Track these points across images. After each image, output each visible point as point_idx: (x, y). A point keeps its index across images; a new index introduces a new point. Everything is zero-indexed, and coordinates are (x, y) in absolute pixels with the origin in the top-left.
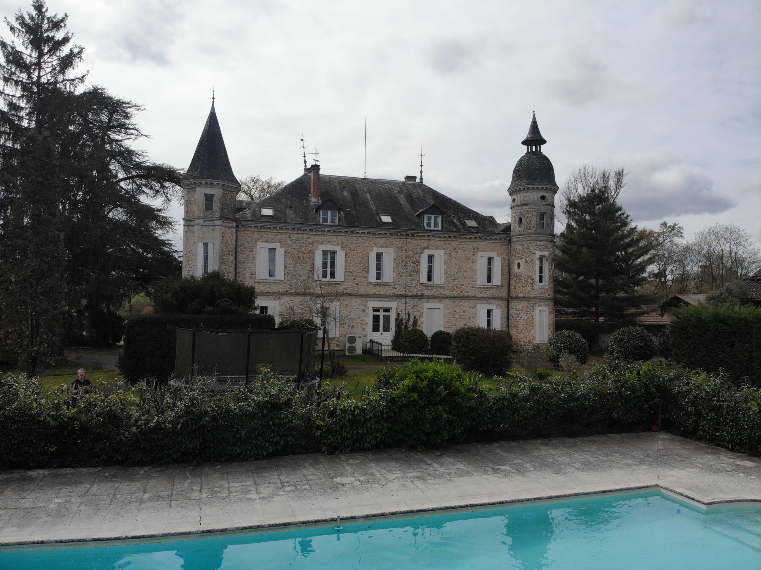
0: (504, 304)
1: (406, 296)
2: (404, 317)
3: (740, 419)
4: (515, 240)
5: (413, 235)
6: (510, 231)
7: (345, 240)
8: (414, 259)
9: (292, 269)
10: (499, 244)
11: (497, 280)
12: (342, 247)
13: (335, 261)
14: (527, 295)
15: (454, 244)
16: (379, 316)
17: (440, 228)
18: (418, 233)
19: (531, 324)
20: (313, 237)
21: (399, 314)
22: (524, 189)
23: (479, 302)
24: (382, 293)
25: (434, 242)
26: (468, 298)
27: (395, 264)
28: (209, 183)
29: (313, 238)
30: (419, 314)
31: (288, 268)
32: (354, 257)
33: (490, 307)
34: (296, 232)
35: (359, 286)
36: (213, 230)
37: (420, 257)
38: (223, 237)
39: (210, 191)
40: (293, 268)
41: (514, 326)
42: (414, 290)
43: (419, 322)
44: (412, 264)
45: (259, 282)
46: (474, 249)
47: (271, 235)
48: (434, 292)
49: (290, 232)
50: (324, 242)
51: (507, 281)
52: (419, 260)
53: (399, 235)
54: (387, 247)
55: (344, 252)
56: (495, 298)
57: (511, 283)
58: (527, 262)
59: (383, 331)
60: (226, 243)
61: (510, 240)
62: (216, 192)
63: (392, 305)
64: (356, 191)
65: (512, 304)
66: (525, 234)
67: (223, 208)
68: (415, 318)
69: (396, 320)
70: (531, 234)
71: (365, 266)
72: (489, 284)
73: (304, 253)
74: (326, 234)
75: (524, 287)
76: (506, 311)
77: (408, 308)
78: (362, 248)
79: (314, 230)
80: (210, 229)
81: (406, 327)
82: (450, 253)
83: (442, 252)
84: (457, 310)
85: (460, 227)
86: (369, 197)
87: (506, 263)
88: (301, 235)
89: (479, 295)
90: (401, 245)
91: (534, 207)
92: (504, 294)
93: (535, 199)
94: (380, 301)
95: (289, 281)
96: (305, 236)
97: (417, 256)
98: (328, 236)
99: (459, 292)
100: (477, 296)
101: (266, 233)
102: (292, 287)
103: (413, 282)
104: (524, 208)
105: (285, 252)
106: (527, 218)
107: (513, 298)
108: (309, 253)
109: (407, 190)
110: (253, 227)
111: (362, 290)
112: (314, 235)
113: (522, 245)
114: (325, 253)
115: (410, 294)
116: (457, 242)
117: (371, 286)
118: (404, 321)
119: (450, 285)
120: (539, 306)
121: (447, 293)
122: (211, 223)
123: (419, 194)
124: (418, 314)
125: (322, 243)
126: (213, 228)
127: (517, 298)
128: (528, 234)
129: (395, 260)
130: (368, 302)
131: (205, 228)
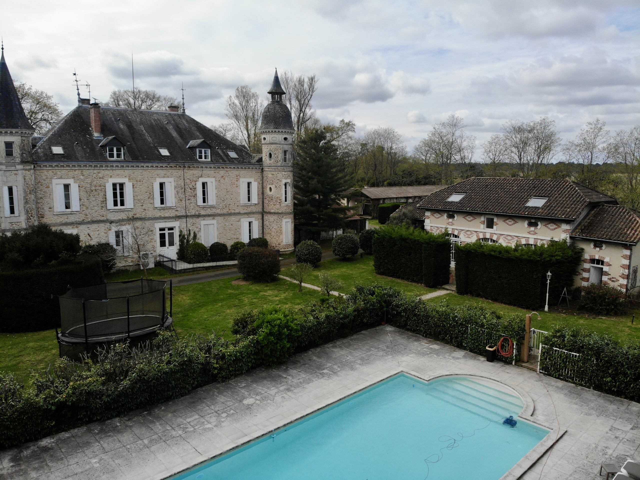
0: (260, 216)
1: (186, 217)
2: (186, 233)
3: (430, 322)
4: (267, 170)
5: (190, 167)
6: (262, 162)
7: (132, 173)
8: (191, 187)
9: (86, 200)
10: (255, 172)
11: (255, 199)
12: (129, 179)
13: (124, 191)
14: (277, 211)
15: (222, 172)
16: (165, 234)
17: (209, 160)
18: (193, 165)
19: (280, 232)
20: (103, 171)
21: (181, 231)
22: (272, 131)
23: (242, 217)
24: (167, 215)
25: (207, 171)
26: (235, 214)
27: (176, 191)
28: (9, 132)
29: (103, 173)
30: (198, 229)
31: (82, 200)
32: (141, 187)
33: (250, 220)
34: (87, 168)
35: (146, 211)
36: (16, 174)
37: (196, 184)
38: (25, 179)
39: (9, 139)
40: (88, 199)
41: (268, 233)
42: (192, 211)
43: (198, 236)
44: (189, 190)
45: (57, 215)
46: (237, 176)
47: (64, 172)
48: (209, 212)
49: (82, 168)
50: (113, 176)
51: (261, 200)
52: (195, 187)
53: (178, 167)
54: (168, 177)
55: (132, 183)
56: (253, 213)
57: (265, 201)
58: (276, 187)
59: (169, 246)
60: (27, 184)
61: (262, 169)
62: (16, 139)
63: (176, 224)
64: (130, 122)
65: (266, 217)
66: (274, 166)
67: (22, 153)
68: (194, 233)
69: (180, 236)
70: (278, 167)
71: (150, 194)
72: (249, 202)
73: (95, 186)
74: (114, 168)
75: (275, 205)
76: (261, 222)
77: (189, 225)
78: (147, 179)
79: (104, 166)
80: (13, 173)
81: (188, 241)
82: (219, 180)
83: (213, 180)
84: (227, 224)
85: (225, 158)
86: (143, 129)
87: (260, 187)
88: (92, 171)
89: (242, 212)
90: (179, 175)
91: (280, 146)
92: (260, 209)
93: (280, 139)
94: (165, 222)
95: (84, 212)
96: (95, 172)
97: (193, 184)
98: (117, 171)
99: (228, 210)
100: (241, 212)
101: (60, 170)
102: (87, 217)
103: (191, 205)
104: (273, 146)
105: (79, 187)
106: (275, 154)
107: (266, 213)
108: (100, 186)
109: (174, 120)
110: (48, 166)
111: (150, 214)
112: (103, 170)
113: (273, 174)
114: (114, 185)
115: (189, 214)
116: (224, 171)
117: (156, 210)
118: (186, 237)
119: (221, 205)
120: (285, 218)
121: (219, 211)
122: (13, 168)
123: (184, 125)
124: (196, 230)
125: (111, 177)
126: (15, 172)
127: (270, 213)
128: (276, 167)
129: (175, 187)
130: (156, 224)
131: (8, 174)
